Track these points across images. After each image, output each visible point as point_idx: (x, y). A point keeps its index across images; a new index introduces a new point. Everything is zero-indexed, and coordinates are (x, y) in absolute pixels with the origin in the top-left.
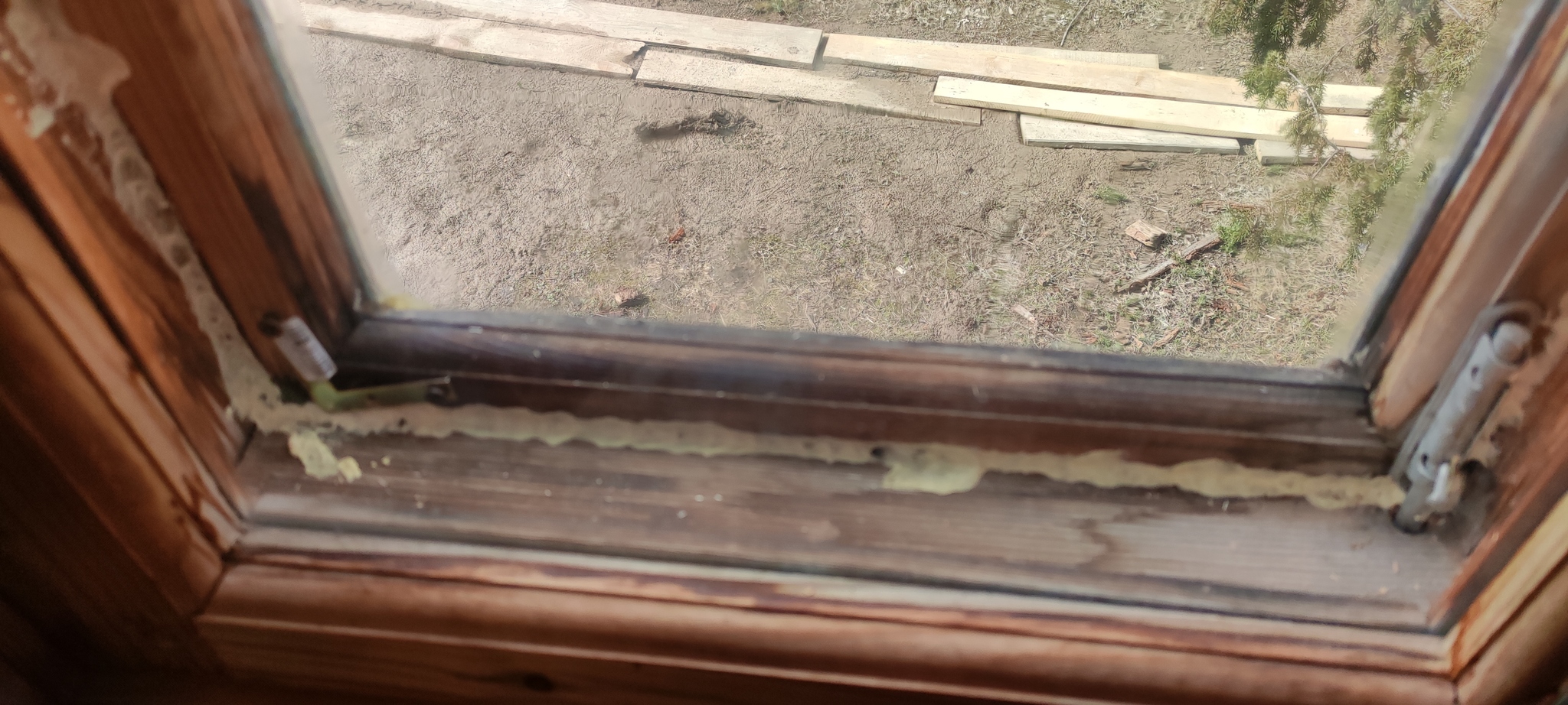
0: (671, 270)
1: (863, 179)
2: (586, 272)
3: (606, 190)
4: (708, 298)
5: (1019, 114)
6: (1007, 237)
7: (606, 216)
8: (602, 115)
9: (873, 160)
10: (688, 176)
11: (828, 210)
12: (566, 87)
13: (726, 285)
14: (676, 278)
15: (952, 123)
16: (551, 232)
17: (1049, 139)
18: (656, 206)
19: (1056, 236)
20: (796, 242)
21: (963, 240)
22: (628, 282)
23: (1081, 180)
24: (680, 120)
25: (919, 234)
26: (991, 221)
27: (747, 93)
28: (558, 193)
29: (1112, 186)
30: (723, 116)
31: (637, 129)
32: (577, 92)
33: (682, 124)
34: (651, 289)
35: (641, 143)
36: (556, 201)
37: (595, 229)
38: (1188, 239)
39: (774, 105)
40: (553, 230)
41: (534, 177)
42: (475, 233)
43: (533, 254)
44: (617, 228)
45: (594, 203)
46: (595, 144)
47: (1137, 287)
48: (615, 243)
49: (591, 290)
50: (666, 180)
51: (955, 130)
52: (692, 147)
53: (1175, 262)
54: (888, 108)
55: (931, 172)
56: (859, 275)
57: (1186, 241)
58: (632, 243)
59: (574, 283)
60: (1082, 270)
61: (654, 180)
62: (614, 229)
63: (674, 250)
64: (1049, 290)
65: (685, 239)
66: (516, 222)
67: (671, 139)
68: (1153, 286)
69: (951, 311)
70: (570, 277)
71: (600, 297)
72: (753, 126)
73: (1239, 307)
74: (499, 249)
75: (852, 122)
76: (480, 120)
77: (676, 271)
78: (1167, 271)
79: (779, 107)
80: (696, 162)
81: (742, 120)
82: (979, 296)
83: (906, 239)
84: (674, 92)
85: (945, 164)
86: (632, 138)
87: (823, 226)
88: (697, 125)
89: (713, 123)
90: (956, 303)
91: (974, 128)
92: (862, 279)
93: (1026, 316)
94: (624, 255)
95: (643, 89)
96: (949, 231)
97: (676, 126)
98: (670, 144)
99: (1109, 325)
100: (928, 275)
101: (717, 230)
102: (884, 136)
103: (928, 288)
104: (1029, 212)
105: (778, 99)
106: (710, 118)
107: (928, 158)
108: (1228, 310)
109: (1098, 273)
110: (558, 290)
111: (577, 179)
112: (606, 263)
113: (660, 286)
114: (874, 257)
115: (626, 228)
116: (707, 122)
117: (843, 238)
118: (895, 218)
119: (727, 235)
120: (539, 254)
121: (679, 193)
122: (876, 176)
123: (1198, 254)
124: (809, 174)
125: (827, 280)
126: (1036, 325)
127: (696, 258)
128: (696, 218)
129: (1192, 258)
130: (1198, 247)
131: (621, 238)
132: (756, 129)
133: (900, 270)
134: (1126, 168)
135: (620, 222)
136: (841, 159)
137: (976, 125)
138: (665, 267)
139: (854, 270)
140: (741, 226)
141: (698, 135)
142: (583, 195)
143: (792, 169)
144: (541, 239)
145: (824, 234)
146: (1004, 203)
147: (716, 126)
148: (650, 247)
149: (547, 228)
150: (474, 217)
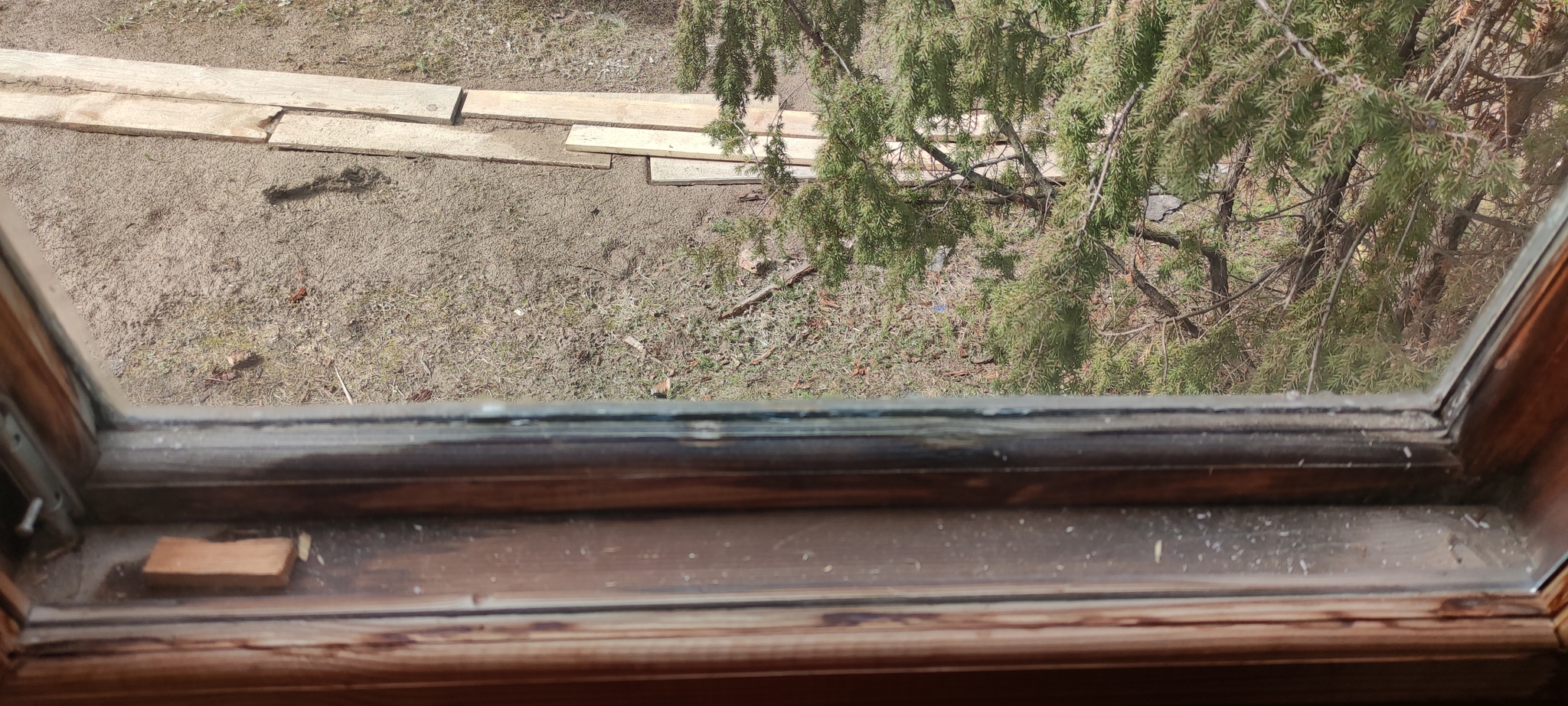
0: (289, 330)
1: (490, 227)
2: (201, 338)
3: (229, 254)
4: (324, 352)
5: (648, 157)
6: (627, 274)
7: (226, 281)
8: (231, 180)
9: (502, 207)
10: (316, 235)
11: (454, 258)
12: (198, 156)
13: (342, 340)
14: (293, 337)
15: (583, 167)
16: (168, 301)
17: (672, 179)
18: (280, 267)
19: (673, 270)
20: (419, 291)
21: (583, 280)
22: (244, 345)
23: (700, 216)
24: (311, 181)
25: (539, 276)
26: (613, 259)
27: (383, 151)
28: (179, 261)
29: (729, 219)
30: (357, 173)
31: (265, 192)
32: (208, 160)
33: (314, 185)
34: (267, 349)
35: (269, 205)
36: (176, 268)
37: (214, 295)
38: (793, 264)
39: (411, 161)
40: (171, 297)
41: (156, 247)
42: (89, 307)
43: (146, 325)
44: (237, 292)
45: (214, 268)
46: (222, 209)
47: (739, 312)
48: (233, 307)
49: (205, 355)
50: (292, 241)
51: (586, 175)
52: (324, 206)
53: (776, 286)
54: (520, 159)
55: (557, 218)
56: (479, 320)
57: (790, 266)
58: (251, 306)
59: (188, 350)
60: (693, 300)
61: (280, 242)
62: (234, 293)
63: (295, 309)
64: (661, 320)
65: (307, 298)
66: (132, 292)
67: (303, 198)
68: (755, 309)
69: (565, 346)
70: (184, 344)
71: (215, 362)
72: (389, 183)
73: (830, 324)
74: (110, 323)
75: (485, 174)
76: (105, 194)
77: (293, 331)
78: (769, 295)
79: (416, 162)
80: (325, 221)
81: (377, 177)
82: (594, 331)
83: (526, 283)
84: (308, 154)
85: (573, 208)
86: (261, 199)
87: (448, 274)
88: (329, 185)
89: (345, 182)
90: (570, 339)
91: (603, 171)
92: (482, 323)
93: (635, 346)
94: (242, 319)
95: (277, 152)
96: (571, 271)
97: (307, 187)
98: (302, 203)
99: (711, 349)
100: (544, 315)
101: (339, 286)
102: (515, 184)
103: (544, 327)
104: (648, 249)
105: (414, 156)
106: (342, 177)
107: (555, 202)
108: (820, 327)
109: (708, 301)
110: (170, 358)
111: (200, 246)
112: (223, 327)
113: (275, 346)
114: (494, 302)
115: (246, 292)
116: (338, 181)
117: (467, 284)
118: (517, 263)
119: (349, 291)
120: (153, 324)
121: (305, 253)
122: (505, 224)
123: (798, 278)
124: (440, 226)
125: (446, 326)
126: (644, 354)
127: (316, 317)
128: (319, 277)
129: (793, 282)
130: (799, 272)
131: (240, 302)
132: (391, 185)
133: (518, 312)
134: (743, 199)
135: (241, 286)
136: (471, 208)
137: (605, 168)
138: (282, 327)
139: (474, 315)
140: (364, 281)
141: (331, 193)
142: (205, 260)
143: (423, 222)
144: (157, 309)
145: (448, 283)
146: (627, 242)
147: (349, 185)
148: (269, 308)
149: (164, 297)
150: (89, 290)
